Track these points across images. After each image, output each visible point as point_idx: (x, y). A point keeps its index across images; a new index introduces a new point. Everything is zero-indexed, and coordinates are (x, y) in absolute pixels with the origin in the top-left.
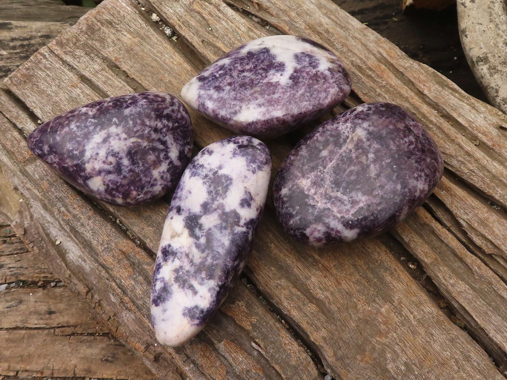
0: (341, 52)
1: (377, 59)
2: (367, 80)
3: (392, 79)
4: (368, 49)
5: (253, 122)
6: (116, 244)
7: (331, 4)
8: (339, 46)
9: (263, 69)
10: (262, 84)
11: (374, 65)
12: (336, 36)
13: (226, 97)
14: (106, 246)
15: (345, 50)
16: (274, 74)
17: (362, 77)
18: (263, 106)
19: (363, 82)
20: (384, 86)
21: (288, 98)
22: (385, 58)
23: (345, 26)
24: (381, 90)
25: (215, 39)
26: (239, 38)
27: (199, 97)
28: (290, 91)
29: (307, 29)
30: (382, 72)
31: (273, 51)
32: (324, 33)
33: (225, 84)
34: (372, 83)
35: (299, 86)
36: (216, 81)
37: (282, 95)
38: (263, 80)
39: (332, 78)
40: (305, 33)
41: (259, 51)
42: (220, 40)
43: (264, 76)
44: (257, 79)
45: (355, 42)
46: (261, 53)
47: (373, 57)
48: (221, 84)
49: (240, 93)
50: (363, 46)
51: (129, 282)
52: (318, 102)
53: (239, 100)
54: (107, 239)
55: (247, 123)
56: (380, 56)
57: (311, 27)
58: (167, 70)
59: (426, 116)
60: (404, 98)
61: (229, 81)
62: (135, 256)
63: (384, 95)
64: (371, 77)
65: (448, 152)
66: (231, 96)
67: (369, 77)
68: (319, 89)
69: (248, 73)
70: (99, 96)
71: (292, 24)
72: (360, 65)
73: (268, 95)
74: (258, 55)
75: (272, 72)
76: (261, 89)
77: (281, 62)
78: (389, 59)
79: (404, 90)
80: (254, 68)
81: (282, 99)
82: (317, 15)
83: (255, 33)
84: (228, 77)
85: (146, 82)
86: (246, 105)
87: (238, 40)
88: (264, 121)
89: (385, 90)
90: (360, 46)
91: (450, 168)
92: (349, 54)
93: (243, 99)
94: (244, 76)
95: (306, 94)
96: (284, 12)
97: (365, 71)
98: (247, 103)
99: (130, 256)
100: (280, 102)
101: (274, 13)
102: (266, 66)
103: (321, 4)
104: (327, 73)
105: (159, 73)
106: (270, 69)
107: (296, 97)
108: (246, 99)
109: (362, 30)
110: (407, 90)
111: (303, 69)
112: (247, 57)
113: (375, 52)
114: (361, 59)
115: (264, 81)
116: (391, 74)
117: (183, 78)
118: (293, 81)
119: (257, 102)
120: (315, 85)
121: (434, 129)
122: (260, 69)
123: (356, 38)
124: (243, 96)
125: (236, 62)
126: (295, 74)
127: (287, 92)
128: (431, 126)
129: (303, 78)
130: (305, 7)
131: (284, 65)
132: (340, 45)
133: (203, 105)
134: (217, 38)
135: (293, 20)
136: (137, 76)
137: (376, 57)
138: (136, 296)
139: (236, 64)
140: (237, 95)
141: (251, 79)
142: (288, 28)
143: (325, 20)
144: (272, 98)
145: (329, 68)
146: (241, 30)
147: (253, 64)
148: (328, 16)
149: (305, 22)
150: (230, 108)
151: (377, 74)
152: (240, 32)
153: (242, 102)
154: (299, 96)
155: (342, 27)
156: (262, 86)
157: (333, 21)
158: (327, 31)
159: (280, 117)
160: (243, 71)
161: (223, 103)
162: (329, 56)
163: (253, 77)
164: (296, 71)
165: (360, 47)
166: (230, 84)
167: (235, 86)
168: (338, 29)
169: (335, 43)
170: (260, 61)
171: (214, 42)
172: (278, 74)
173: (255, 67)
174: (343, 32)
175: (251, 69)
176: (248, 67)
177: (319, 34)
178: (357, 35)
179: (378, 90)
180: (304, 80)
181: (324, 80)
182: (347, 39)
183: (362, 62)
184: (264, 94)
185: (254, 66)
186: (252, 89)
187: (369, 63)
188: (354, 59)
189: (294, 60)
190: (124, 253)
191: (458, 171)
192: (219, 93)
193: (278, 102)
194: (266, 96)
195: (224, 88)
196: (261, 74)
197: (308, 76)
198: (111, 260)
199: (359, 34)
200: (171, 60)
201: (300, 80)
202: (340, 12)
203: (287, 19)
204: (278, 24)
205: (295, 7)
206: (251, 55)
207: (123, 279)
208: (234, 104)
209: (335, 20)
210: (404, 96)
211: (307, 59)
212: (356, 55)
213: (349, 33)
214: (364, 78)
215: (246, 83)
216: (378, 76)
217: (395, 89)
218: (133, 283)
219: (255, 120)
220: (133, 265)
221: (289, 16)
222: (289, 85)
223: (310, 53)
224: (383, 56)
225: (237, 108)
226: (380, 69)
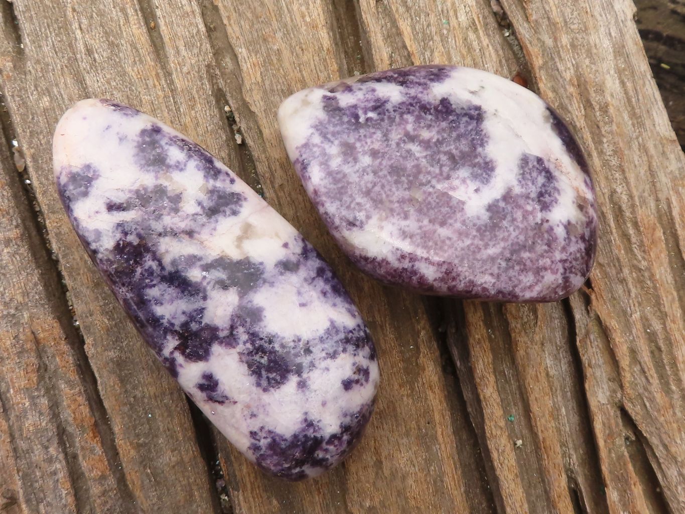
0: (606, 164)
1: (658, 210)
2: (618, 242)
3: (661, 264)
4: (654, 184)
5: (374, 259)
6: (31, 318)
7: (642, 58)
8: (608, 149)
9: (452, 157)
10: (431, 190)
11: (646, 222)
12: (614, 127)
13: (354, 178)
14: (12, 311)
15: (614, 162)
16: (464, 181)
17: (614, 231)
18: (408, 240)
19: (609, 242)
20: (640, 270)
21: (463, 249)
22: (672, 219)
23: (640, 117)
24: (631, 273)
25: (402, 10)
26: (445, 32)
27: (306, 145)
28: (475, 236)
29: (573, 85)
30: (653, 242)
31: (489, 125)
32: (597, 108)
33: (366, 148)
34: (623, 252)
35: (495, 236)
36: (354, 130)
37: (455, 237)
38: (438, 181)
39: (564, 249)
40: (565, 90)
41: (463, 109)
42: (411, 16)
43: (445, 174)
44: (429, 173)
45: (640, 157)
46: (466, 115)
47: (652, 204)
48: (358, 145)
49: (383, 186)
50: (648, 173)
51: (21, 398)
52: (511, 289)
53: (372, 199)
54: (20, 298)
55: (363, 254)
56: (666, 208)
57: (581, 84)
58: (286, 25)
59: (676, 366)
60: (661, 312)
61: (376, 146)
62: (54, 356)
63: (631, 286)
64: (629, 240)
65: (673, 450)
66: (362, 183)
67: (626, 236)
68: (528, 263)
69: (419, 148)
70: (137, 7)
71: (552, 59)
72: (624, 207)
73: (430, 221)
74: (458, 115)
75: (464, 172)
76: (424, 200)
77: (491, 161)
78: (677, 226)
79: (670, 297)
80: (435, 144)
81: (451, 246)
82: (605, 65)
83: (478, 37)
84: (379, 135)
85: (237, 29)
86: (380, 219)
87: (442, 35)
88: (395, 271)
89: (638, 276)
90: (643, 170)
91: (659, 477)
92: (617, 175)
93: (381, 202)
94: (409, 151)
95: (499, 261)
96: (552, 24)
97: (625, 223)
98: (384, 214)
99: (46, 352)
100: (445, 251)
101: (534, 17)
102: (461, 152)
103: (623, 46)
104: (560, 232)
105: (268, 23)
106: (463, 165)
107: (478, 256)
108: (387, 204)
109: (665, 141)
110: (673, 299)
111: (522, 202)
112: (436, 109)
113: (663, 197)
114: (631, 197)
115: (439, 187)
116: (664, 256)
117: (305, 58)
118: (491, 218)
119: (404, 223)
120: (526, 251)
121: (676, 396)
122: (445, 153)
123: (646, 151)
124: (384, 196)
125: (412, 108)
126: (502, 204)
127: (467, 235)
128: (674, 388)
129: (514, 220)
130: (593, 38)
131: (493, 169)
132: (611, 148)
133: (305, 167)
134: (408, 9)
135: (559, 52)
136: (225, 7)
137: (658, 206)
138: (21, 430)
139: (409, 113)
140: (375, 185)
141: (417, 166)
142: (541, 62)
143: (612, 84)
144: (435, 231)
145: (569, 223)
146: (457, 18)
147: (438, 132)
148: (623, 77)
149: (577, 67)
150: (348, 207)
151: (642, 241)
152: (453, 22)
153: (376, 207)
154: (485, 257)
155: (633, 115)
156: (430, 194)
157: (626, 93)
158: (604, 109)
159: (427, 279)
160: (412, 138)
161: (342, 187)
162: (583, 188)
163: (424, 162)
164: (507, 197)
165: (642, 172)
166: (374, 154)
167: (380, 164)
168: (626, 116)
169: (605, 140)
170: (454, 134)
171: (397, 16)
172: (472, 185)
173: (439, 142)
174: (630, 127)
175: (429, 141)
176: (426, 134)
177: (588, 104)
178: (650, 145)
179: (626, 271)
180: (511, 229)
181: (546, 247)
182: (629, 144)
183: (630, 203)
184: (425, 214)
185: (438, 140)
186: (409, 189)
187: (641, 212)
188: (619, 190)
189: (516, 170)
190: (37, 341)
191: (669, 489)
192: (346, 162)
193: (441, 248)
194: (426, 222)
195: (360, 156)
196: (441, 166)
197: (522, 222)
198: (8, 342)
199: (655, 146)
200: (303, 8)
201: (505, 223)
202: (647, 82)
203: (549, 42)
204: (527, 42)
205: (576, 26)
206: (445, 108)
207: (13, 388)
208: (359, 204)
209: (631, 93)
210: (663, 309)
211: (541, 180)
212: (628, 184)
213: (640, 134)
214: (616, 235)
215: (404, 169)
216: (641, 245)
217: (655, 288)
218: (27, 404)
219: (379, 258)
220: (42, 369)
221: (555, 39)
222: (479, 223)
223: (552, 168)
224: (671, 212)
225: (361, 216)
226: (653, 235)
